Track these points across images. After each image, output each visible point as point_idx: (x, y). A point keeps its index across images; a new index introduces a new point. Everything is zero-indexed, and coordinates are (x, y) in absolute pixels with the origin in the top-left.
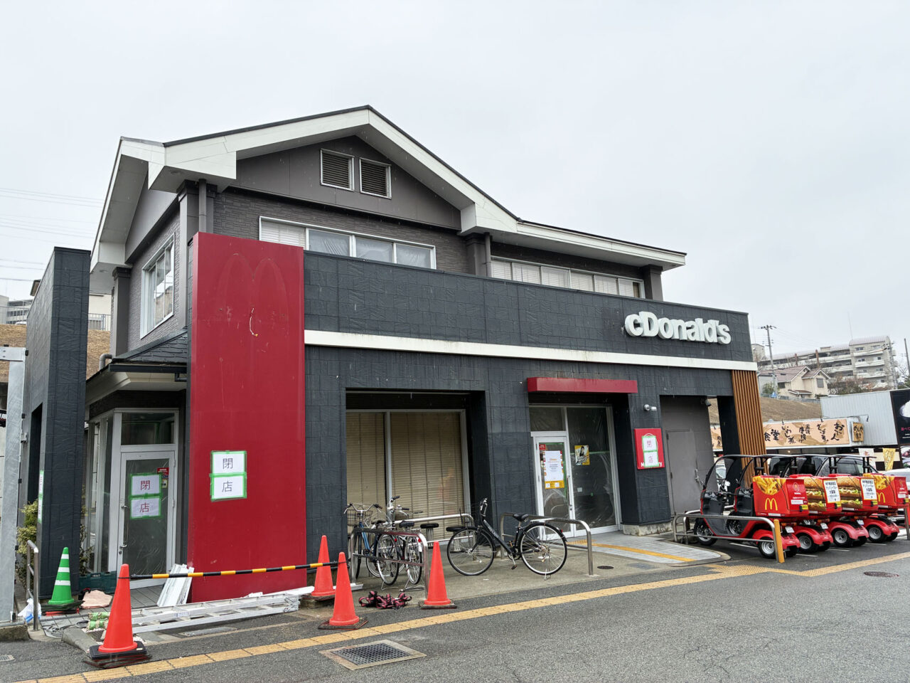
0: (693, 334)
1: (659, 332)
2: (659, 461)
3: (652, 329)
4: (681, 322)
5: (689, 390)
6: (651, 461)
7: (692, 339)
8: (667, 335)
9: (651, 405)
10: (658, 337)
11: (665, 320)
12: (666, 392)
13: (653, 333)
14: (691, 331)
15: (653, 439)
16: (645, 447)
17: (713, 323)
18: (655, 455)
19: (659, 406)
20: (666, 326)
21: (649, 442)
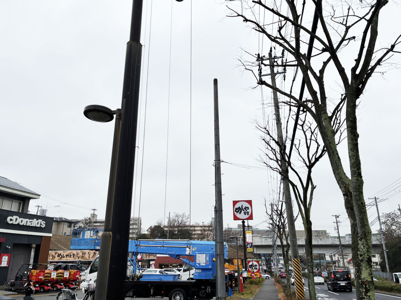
0: (31, 224)
1: (19, 222)
2: (7, 264)
3: (17, 222)
4: (28, 220)
5: (25, 242)
6: (4, 264)
7: (30, 225)
8: (21, 224)
9: (9, 246)
10: (18, 224)
11: (22, 219)
12: (16, 242)
13: (17, 223)
14: (31, 223)
15: (7, 257)
16: (3, 260)
17: (40, 221)
18: (6, 263)
19: (12, 247)
20: (22, 221)
21: (5, 258)
